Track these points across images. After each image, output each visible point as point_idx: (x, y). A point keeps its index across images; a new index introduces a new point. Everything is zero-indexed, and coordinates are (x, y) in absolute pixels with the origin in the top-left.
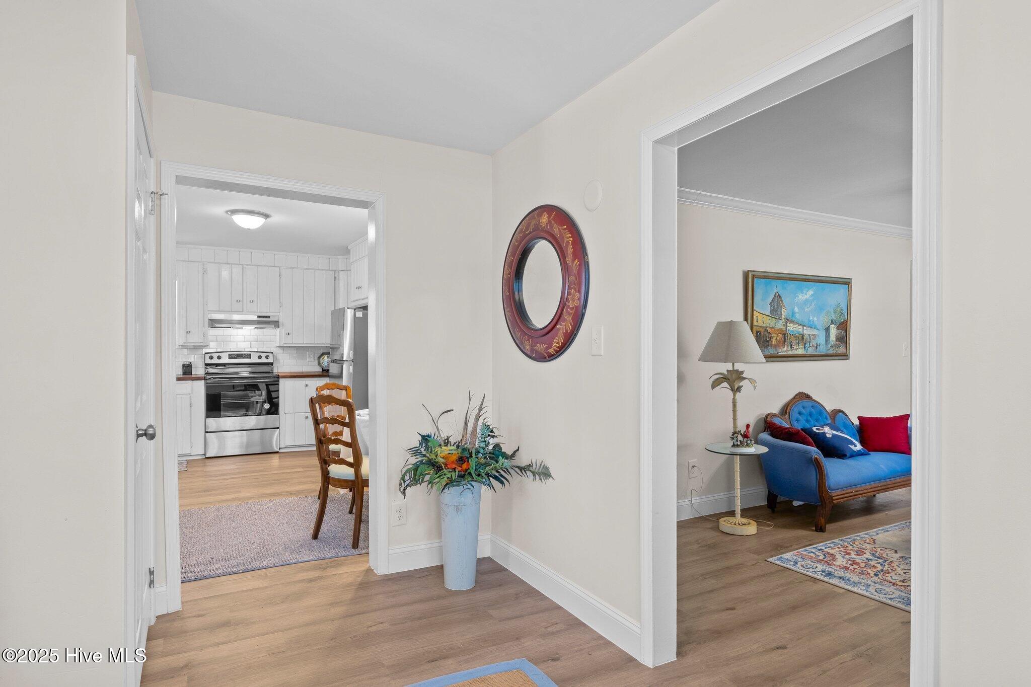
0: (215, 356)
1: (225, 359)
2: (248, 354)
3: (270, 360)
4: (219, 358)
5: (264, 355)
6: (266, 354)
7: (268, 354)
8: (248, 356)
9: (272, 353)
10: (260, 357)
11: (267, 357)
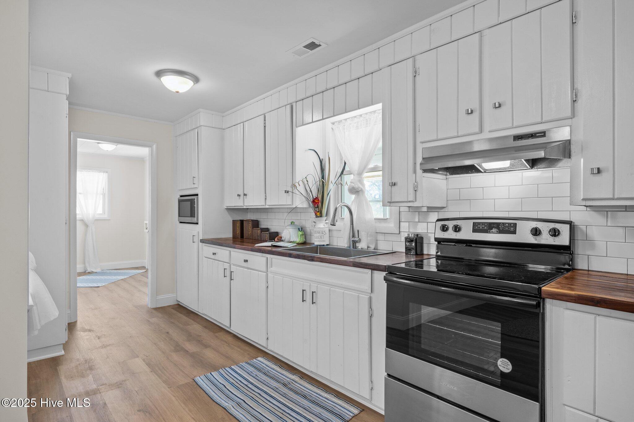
0: (451, 224)
1: (467, 234)
2: (510, 224)
3: (563, 240)
4: (457, 229)
5: (545, 228)
6: (552, 225)
7: (558, 226)
8: (511, 229)
9: (570, 223)
10: (536, 232)
11: (555, 233)
